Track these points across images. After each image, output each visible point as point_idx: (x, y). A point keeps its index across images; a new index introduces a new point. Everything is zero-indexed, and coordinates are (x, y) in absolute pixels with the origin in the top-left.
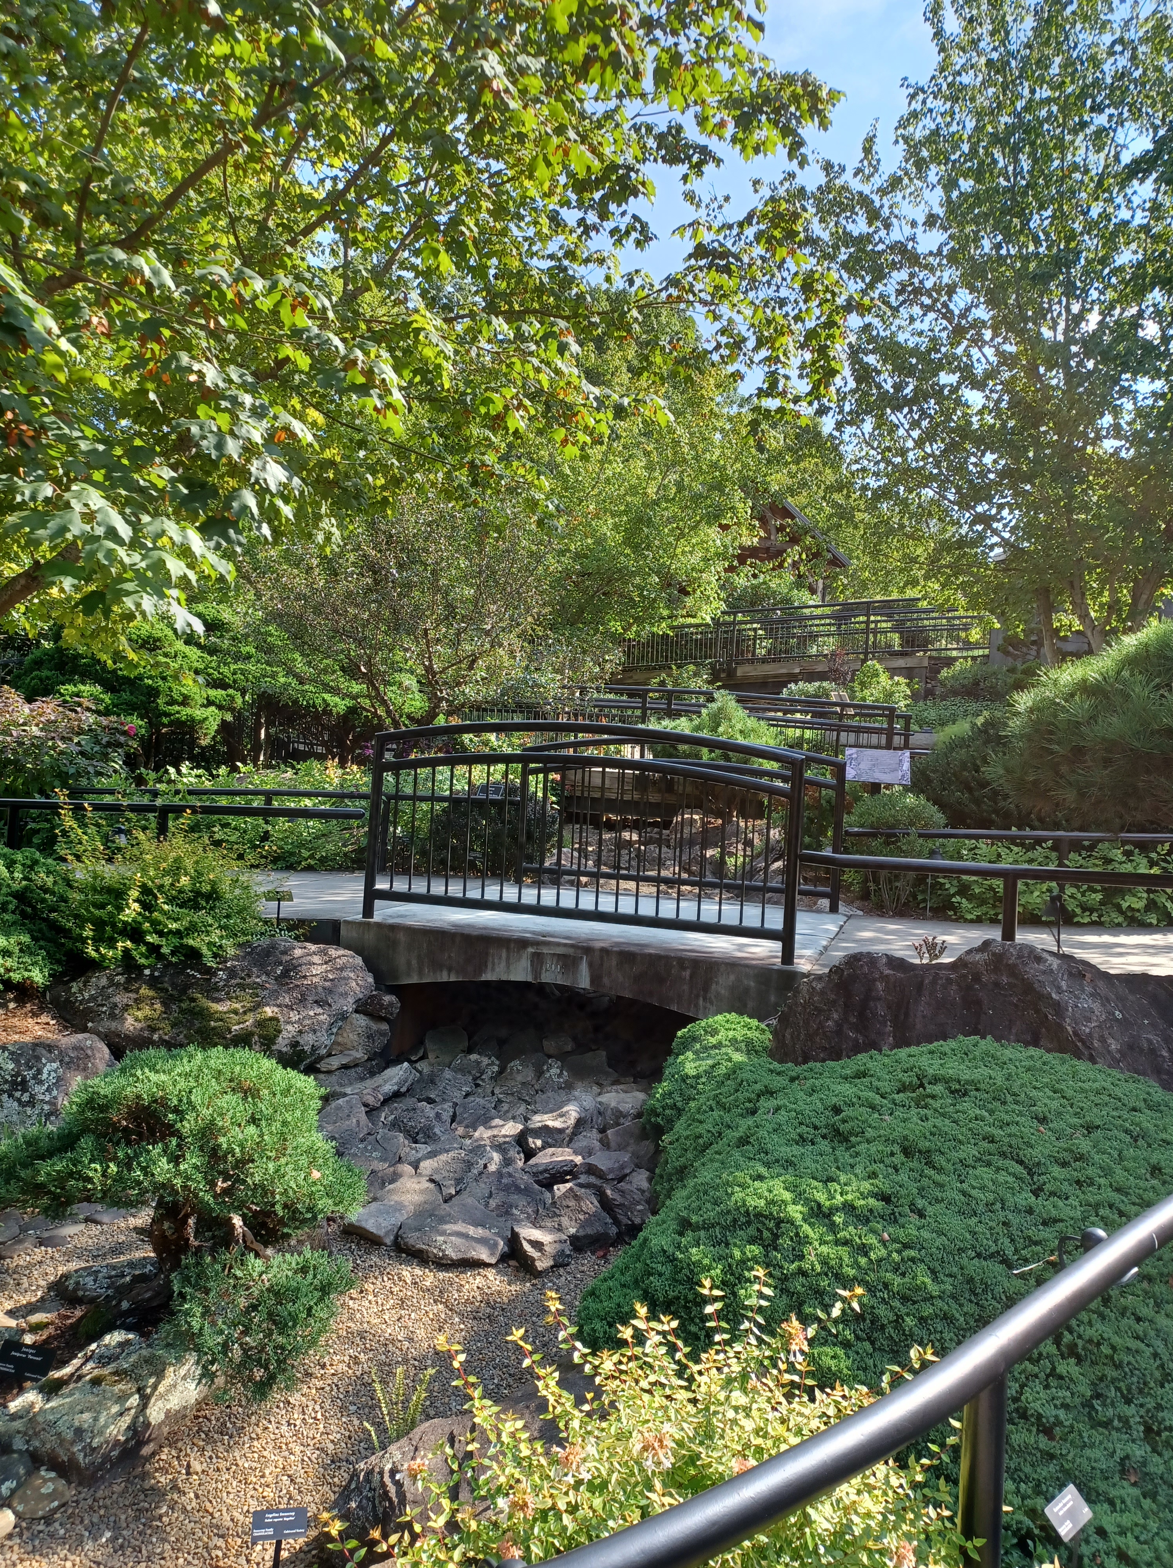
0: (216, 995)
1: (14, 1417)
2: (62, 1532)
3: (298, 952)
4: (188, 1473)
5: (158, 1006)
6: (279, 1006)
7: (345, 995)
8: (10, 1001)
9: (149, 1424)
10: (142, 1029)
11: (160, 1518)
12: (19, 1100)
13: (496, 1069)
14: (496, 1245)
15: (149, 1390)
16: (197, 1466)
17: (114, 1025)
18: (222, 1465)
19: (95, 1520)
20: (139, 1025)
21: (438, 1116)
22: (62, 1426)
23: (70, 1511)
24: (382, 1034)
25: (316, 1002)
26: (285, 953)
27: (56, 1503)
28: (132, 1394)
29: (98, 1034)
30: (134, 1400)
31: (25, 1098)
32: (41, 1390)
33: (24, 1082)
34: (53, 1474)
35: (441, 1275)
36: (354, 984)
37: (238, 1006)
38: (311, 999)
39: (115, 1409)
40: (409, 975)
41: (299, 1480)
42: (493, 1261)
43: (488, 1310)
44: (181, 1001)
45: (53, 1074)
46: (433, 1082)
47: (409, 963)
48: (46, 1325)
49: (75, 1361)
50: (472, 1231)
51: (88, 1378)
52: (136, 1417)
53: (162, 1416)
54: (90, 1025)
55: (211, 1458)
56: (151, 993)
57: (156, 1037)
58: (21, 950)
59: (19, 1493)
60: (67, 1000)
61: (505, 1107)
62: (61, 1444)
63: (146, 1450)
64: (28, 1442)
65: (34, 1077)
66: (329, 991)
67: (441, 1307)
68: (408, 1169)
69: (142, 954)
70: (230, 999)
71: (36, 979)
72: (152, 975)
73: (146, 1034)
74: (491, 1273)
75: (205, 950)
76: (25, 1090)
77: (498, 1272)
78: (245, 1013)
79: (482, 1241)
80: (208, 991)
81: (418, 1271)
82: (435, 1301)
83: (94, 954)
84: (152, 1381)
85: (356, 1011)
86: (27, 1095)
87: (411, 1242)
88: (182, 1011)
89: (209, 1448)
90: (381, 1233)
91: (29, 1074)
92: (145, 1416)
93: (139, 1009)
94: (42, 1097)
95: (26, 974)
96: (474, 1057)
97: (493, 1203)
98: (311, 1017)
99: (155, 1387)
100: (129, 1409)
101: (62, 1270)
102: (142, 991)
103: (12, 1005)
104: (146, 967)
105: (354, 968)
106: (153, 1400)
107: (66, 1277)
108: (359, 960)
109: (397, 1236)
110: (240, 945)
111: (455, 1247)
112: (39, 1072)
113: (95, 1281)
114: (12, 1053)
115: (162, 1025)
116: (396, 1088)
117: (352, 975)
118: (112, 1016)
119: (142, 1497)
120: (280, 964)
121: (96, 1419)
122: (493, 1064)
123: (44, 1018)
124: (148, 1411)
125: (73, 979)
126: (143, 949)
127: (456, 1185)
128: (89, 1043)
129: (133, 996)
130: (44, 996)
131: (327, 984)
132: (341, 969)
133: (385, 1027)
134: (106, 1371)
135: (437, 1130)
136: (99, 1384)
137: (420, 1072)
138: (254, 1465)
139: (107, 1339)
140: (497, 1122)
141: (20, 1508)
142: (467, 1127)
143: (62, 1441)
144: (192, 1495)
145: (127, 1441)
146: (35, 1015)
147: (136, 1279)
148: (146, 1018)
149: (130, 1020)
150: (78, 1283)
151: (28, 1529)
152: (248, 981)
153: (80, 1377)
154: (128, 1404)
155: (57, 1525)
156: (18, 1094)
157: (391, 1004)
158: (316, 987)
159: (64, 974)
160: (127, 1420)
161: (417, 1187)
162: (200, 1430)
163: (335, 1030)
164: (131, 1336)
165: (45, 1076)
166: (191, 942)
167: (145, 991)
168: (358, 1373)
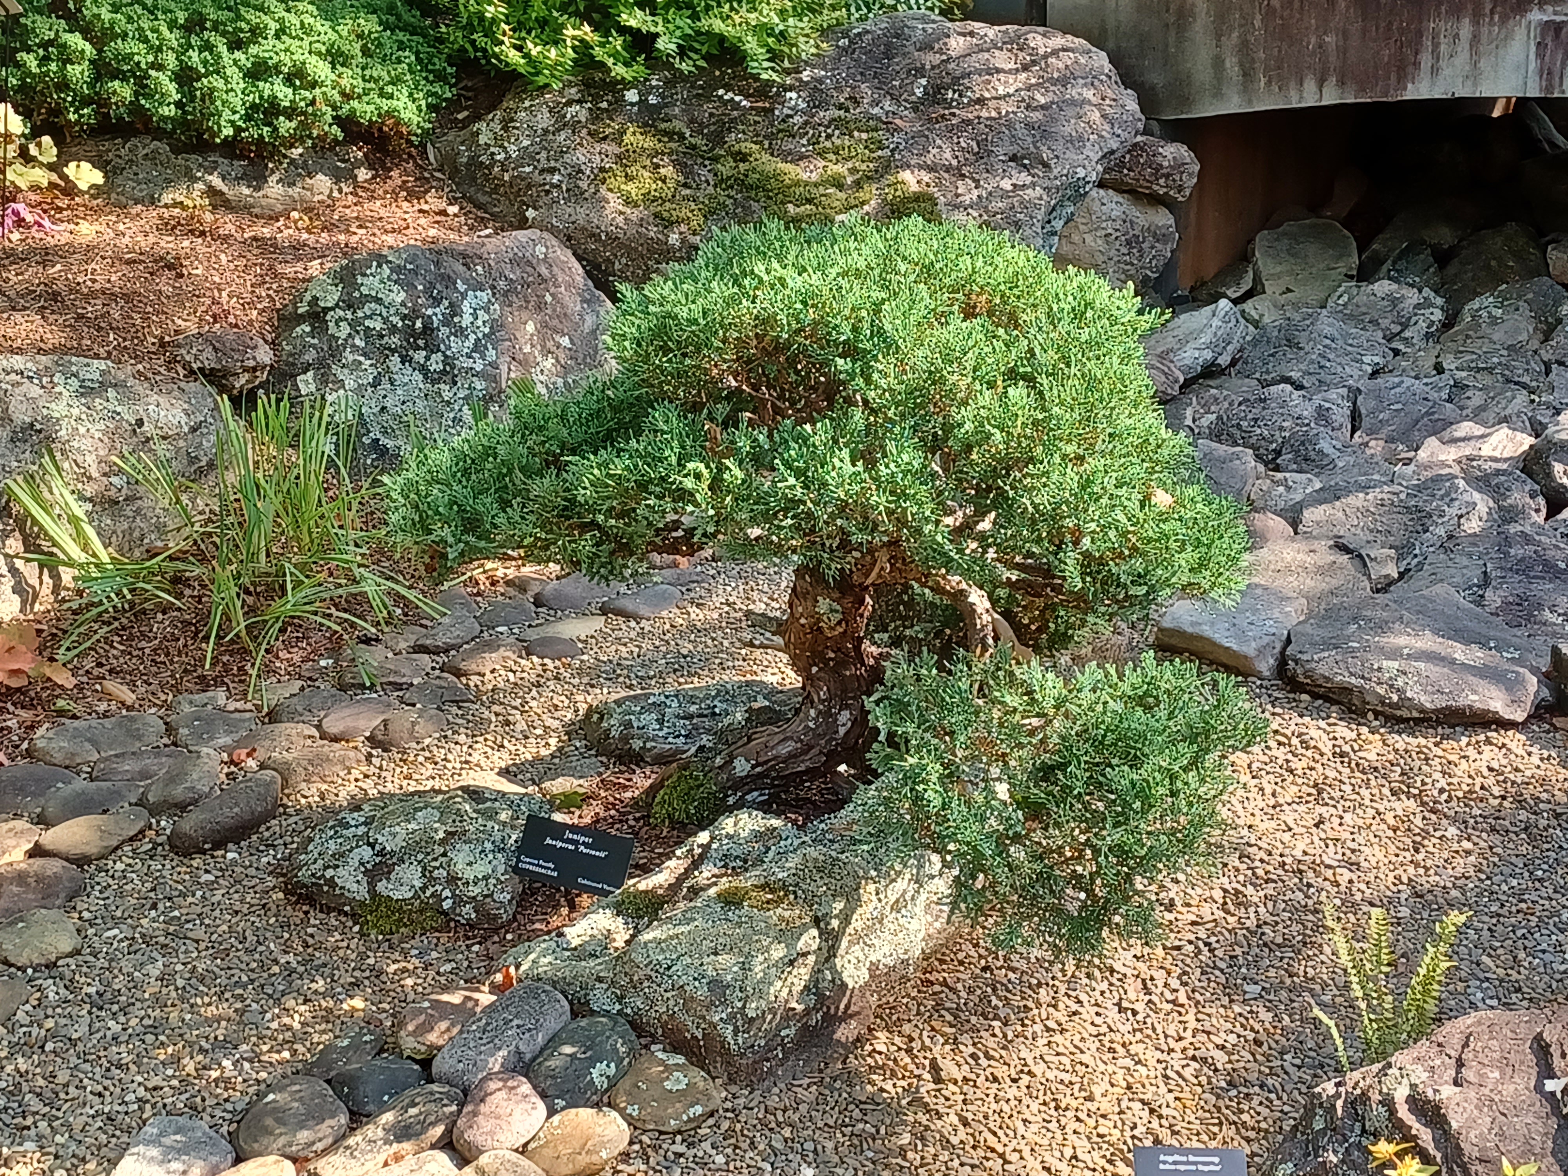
0: (789, 145)
1: (580, 953)
2: (720, 1159)
3: (957, 44)
4: (938, 1080)
5: (668, 171)
6: (931, 169)
7: (1077, 142)
8: (357, 164)
9: (844, 985)
10: (641, 222)
11: (902, 1152)
12: (423, 369)
13: (1438, 315)
14: (1520, 681)
15: (835, 923)
16: (949, 1068)
17: (581, 213)
18: (1001, 1071)
19: (778, 1145)
20: (635, 214)
21: (1322, 414)
22: (682, 974)
23: (725, 1125)
24: (1161, 237)
25: (1013, 158)
26: (926, 47)
27: (699, 1110)
28: (805, 928)
29: (553, 230)
30: (810, 939)
31: (436, 363)
32: (619, 909)
33: (428, 329)
34: (680, 1060)
35: (1400, 741)
36: (1096, 116)
37: (840, 169)
38: (1002, 151)
39: (778, 952)
40: (1218, 94)
41: (1165, 1111)
42: (1519, 716)
43: (1523, 815)
44: (715, 159)
45: (482, 316)
46: (1292, 343)
47: (1218, 63)
48: (586, 798)
49: (672, 863)
50: (1459, 652)
51: (712, 891)
52: (817, 972)
53: (865, 975)
54: (531, 213)
55: (973, 1056)
56: (649, 143)
57: (674, 238)
58: (365, 52)
59: (625, 1084)
60: (473, 162)
61: (1477, 399)
62: (686, 1008)
63: (845, 1032)
64: (620, 999)
65: (447, 322)
66: (1043, 132)
67: (1411, 804)
68: (1276, 524)
69: (615, 55)
70: (822, 154)
71: (405, 115)
72: (642, 102)
73: (653, 232)
74: (1515, 740)
75: (751, 44)
76: (432, 348)
77: (1533, 740)
78: (858, 185)
79: (1486, 673)
80: (770, 137)
81: (1343, 731)
82: (1394, 793)
83: (514, 57)
84: (839, 906)
85: (1101, 184)
86: (437, 357)
87: (1322, 669)
88: (720, 181)
89: (965, 1038)
90: (1249, 649)
91: (436, 314)
92: (833, 969)
93: (629, 178)
94: (466, 364)
95: (385, 104)
96: (1383, 287)
97: (1494, 598)
98: (1005, 195)
99: (846, 920)
100: (805, 955)
101: (583, 701)
102: (628, 138)
103: (363, 174)
104: (627, 85)
105: (1092, 78)
106: (844, 943)
107: (599, 713)
108: (1101, 60)
109: (1282, 661)
110: (824, 32)
111: (1426, 683)
112: (455, 310)
113: (661, 722)
114: (397, 270)
115: (684, 213)
116: (1208, 355)
117: (1089, 94)
118: (576, 195)
119: (857, 1114)
120: (920, 72)
121: (745, 967)
122: (1427, 304)
123: (434, 201)
124: (838, 962)
125: (477, 117)
126: (617, 42)
127: (1400, 558)
128: (540, 250)
129: (612, 148)
130: (424, 154)
131: (1037, 116)
132: (1064, 82)
133: (1164, 219)
134: (748, 881)
135: (1325, 445)
136: (739, 905)
137: (1256, 324)
138: (1066, 1077)
139: (728, 824)
140: (1466, 428)
141: (633, 1111)
142: (1390, 440)
143: (688, 1002)
144: (955, 1120)
145: (807, 1012)
146: (413, 195)
147: (756, 718)
148: (648, 199)
149: (614, 203)
150: (629, 725)
151: (656, 1148)
152: (855, 112)
153: (695, 891)
154: (801, 945)
155: (706, 1145)
156: (419, 356)
157: (1179, 166)
158: (1010, 125)
159: (455, 104)
160: (801, 975)
161: (1309, 559)
162: (939, 1006)
163: (1058, 224)
164: (776, 822)
165: (467, 320)
166: (718, 26)
167: (633, 137)
168: (1251, 923)
